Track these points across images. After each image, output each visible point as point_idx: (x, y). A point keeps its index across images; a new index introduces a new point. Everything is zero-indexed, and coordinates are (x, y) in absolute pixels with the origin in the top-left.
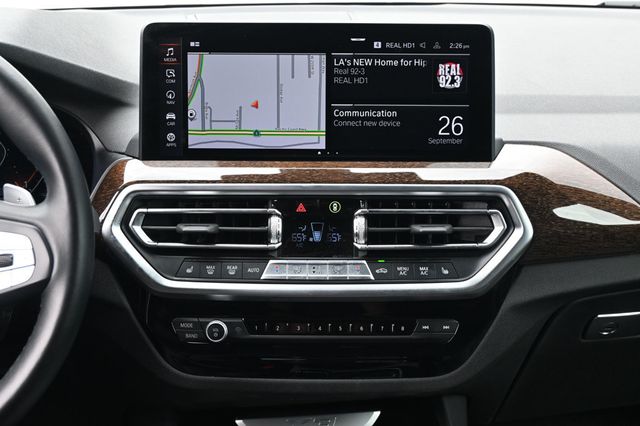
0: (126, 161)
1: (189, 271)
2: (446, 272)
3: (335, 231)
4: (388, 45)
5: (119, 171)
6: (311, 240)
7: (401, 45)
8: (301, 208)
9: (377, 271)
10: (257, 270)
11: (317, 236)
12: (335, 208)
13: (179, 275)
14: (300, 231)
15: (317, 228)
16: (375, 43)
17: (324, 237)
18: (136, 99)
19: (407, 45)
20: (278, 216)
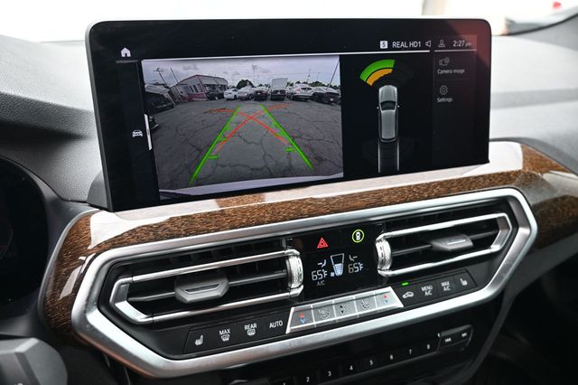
0: (90, 215)
1: (198, 342)
2: (465, 283)
3: (356, 260)
4: (395, 44)
5: (81, 231)
6: (332, 274)
7: (408, 44)
8: (322, 244)
9: (404, 296)
10: (280, 323)
11: (338, 270)
12: (358, 237)
13: (186, 350)
14: (320, 267)
15: (337, 260)
16: (382, 42)
17: (345, 269)
18: (92, 128)
19: (413, 44)
20: (297, 256)
